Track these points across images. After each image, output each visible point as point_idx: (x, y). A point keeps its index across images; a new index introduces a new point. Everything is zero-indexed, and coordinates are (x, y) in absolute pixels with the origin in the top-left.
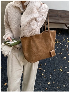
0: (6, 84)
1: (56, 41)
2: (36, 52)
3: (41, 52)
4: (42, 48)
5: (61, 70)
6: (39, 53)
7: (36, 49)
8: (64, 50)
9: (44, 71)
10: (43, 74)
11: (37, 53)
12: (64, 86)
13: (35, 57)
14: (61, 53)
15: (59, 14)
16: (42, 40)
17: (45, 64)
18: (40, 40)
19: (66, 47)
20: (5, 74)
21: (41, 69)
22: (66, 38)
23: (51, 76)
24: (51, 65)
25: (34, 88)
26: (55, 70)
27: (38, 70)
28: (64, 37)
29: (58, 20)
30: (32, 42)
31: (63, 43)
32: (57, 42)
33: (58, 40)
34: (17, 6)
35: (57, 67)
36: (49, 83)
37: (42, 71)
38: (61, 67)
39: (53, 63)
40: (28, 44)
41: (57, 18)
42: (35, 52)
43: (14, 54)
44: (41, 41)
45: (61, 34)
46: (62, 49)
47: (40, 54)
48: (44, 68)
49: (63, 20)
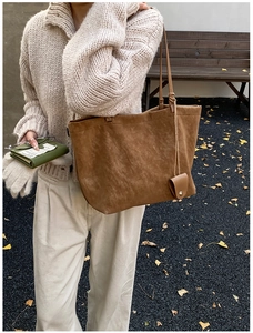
0: (30, 303)
1: (199, 143)
2: (123, 175)
3: (141, 178)
4: (145, 163)
5: (222, 244)
6: (133, 182)
7: (123, 166)
8: (230, 173)
9: (163, 250)
10: (158, 263)
11: (124, 180)
12: (236, 298)
13: (118, 193)
14: (219, 185)
15: (205, 47)
16: (146, 136)
17: (165, 226)
18: (141, 136)
19: (237, 161)
20: (24, 267)
21: (152, 244)
22: (234, 131)
23: (187, 268)
24: (187, 227)
25: (132, 313)
26: (201, 245)
27: (140, 247)
28: (227, 127)
29: (201, 66)
30: (109, 140)
31: (223, 149)
32: (204, 147)
33: (206, 140)
34: (54, 23)
35: (207, 233)
36: (182, 292)
37: (155, 250)
38: (221, 233)
39: (193, 222)
40: (96, 147)
41: (198, 61)
42: (117, 175)
43: (53, 191)
44: (143, 138)
45: (216, 117)
46: (221, 170)
47: (137, 183)
48: (161, 241)
49: (219, 66)
